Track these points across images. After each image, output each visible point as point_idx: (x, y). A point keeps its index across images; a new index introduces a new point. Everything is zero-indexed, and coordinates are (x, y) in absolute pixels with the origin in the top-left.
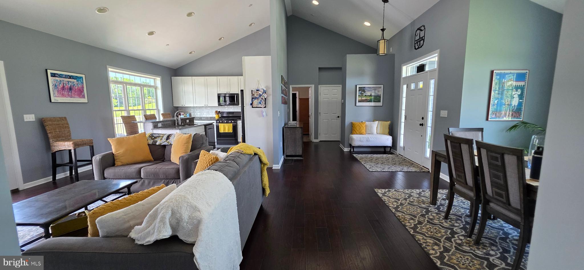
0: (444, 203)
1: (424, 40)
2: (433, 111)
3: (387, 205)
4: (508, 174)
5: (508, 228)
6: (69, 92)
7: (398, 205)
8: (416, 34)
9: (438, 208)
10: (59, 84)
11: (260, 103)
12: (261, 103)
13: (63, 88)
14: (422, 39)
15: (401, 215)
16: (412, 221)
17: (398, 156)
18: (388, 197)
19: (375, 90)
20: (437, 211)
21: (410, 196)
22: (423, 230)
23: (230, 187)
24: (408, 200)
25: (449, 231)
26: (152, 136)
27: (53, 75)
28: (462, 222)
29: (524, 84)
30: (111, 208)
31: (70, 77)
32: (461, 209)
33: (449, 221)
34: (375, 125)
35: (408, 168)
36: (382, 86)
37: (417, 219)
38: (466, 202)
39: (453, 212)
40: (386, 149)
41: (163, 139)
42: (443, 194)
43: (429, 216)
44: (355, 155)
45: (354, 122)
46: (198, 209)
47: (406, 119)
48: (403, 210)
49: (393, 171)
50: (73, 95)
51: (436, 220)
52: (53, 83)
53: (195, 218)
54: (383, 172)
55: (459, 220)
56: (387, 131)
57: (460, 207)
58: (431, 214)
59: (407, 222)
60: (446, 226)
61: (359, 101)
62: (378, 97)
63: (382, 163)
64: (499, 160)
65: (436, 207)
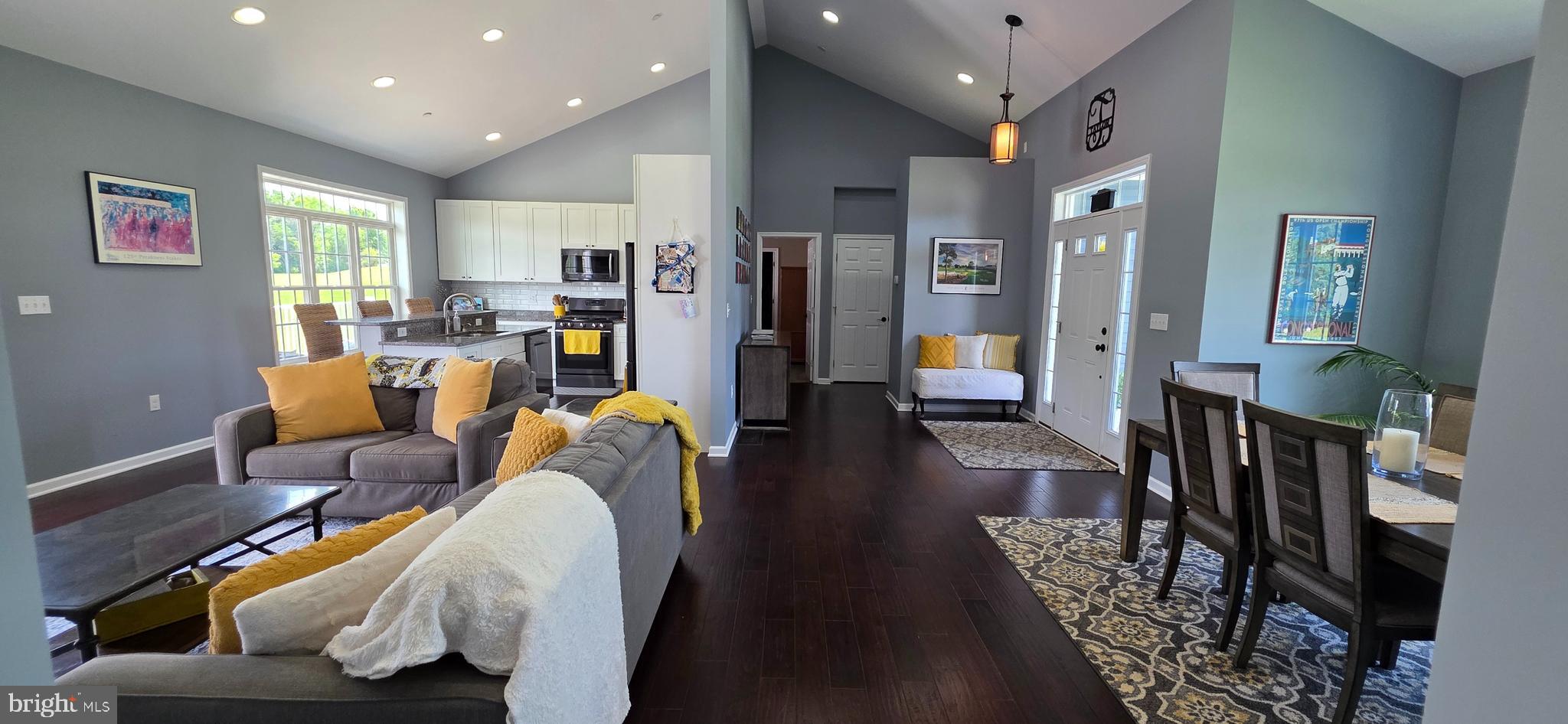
0: (1156, 555)
1: (1111, 127)
2: (1130, 314)
3: (1009, 561)
4: (1325, 490)
5: (1317, 625)
6: (149, 237)
7: (1039, 559)
8: (1090, 111)
9: (1142, 571)
10: (123, 214)
11: (679, 280)
12: (680, 282)
13: (133, 225)
14: (1107, 124)
15: (1047, 587)
16: (1074, 605)
17: (1037, 427)
18: (1013, 538)
19: (981, 252)
20: (1139, 577)
21: (1070, 536)
22: (1103, 630)
23: (602, 518)
24: (1064, 546)
25: (1171, 632)
26: (381, 363)
27: (106, 188)
28: (1204, 609)
29: (1362, 252)
30: (276, 572)
31: (154, 195)
32: (1199, 573)
33: (1171, 607)
34: (981, 343)
35: (1063, 461)
36: (1000, 242)
37: (1087, 600)
38: (1212, 555)
39: (1179, 582)
40: (1007, 407)
41: (413, 371)
42: (1153, 531)
43: (1120, 591)
44: (925, 423)
45: (926, 336)
46: (518, 583)
47: (1060, 332)
48: (1053, 576)
49: (1025, 467)
50: (160, 244)
51: (1137, 603)
52: (103, 211)
53: (511, 606)
54: (999, 469)
55: (1194, 602)
56: (1011, 360)
57: (1198, 567)
58: (1124, 586)
59: (1063, 606)
60: (1163, 618)
61: (940, 281)
62: (991, 270)
63: (997, 447)
64: (1303, 455)
65: (1136, 567)
